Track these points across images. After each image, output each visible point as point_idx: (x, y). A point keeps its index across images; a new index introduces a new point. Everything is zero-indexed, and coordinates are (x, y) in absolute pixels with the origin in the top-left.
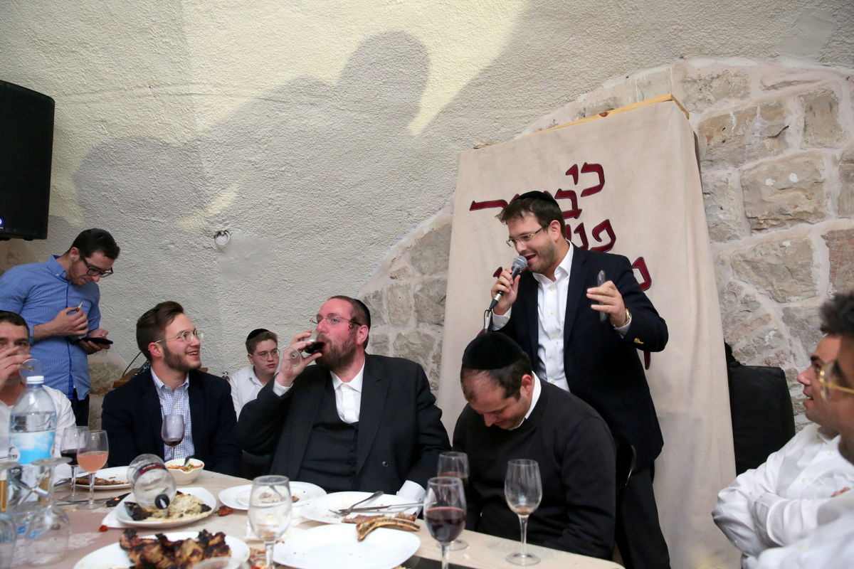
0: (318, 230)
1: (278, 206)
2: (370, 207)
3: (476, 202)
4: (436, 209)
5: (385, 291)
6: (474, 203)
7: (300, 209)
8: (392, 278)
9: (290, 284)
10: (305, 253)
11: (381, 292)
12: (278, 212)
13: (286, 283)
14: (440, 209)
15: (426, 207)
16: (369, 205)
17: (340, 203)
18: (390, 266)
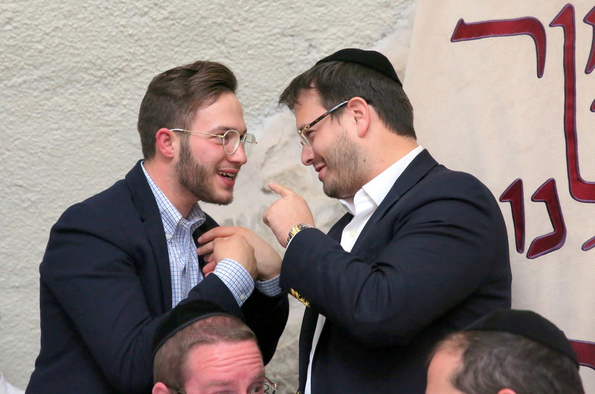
0: (100, 73)
1: (9, 15)
2: (220, 25)
3: (467, 21)
4: (375, 36)
5: (249, 219)
6: (461, 23)
7: (60, 24)
8: (265, 191)
9: (29, 195)
10: (68, 125)
11: (239, 223)
12: (9, 27)
13: (20, 191)
14: (384, 35)
15: (351, 30)
16: (220, 20)
17: (153, 13)
18: (263, 165)
